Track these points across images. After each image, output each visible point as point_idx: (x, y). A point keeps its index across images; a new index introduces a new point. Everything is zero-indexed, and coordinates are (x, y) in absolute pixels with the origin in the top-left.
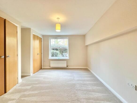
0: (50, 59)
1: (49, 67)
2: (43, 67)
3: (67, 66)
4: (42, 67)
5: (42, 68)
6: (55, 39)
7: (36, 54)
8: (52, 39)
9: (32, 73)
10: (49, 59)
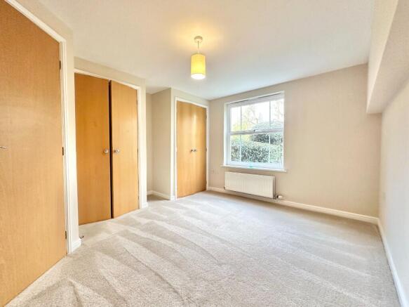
0: (227, 167)
1: (222, 190)
2: (209, 185)
3: (276, 196)
4: (205, 185)
5: (208, 188)
6: (240, 106)
7: (186, 151)
8: (233, 107)
9: (174, 195)
10: (225, 165)
